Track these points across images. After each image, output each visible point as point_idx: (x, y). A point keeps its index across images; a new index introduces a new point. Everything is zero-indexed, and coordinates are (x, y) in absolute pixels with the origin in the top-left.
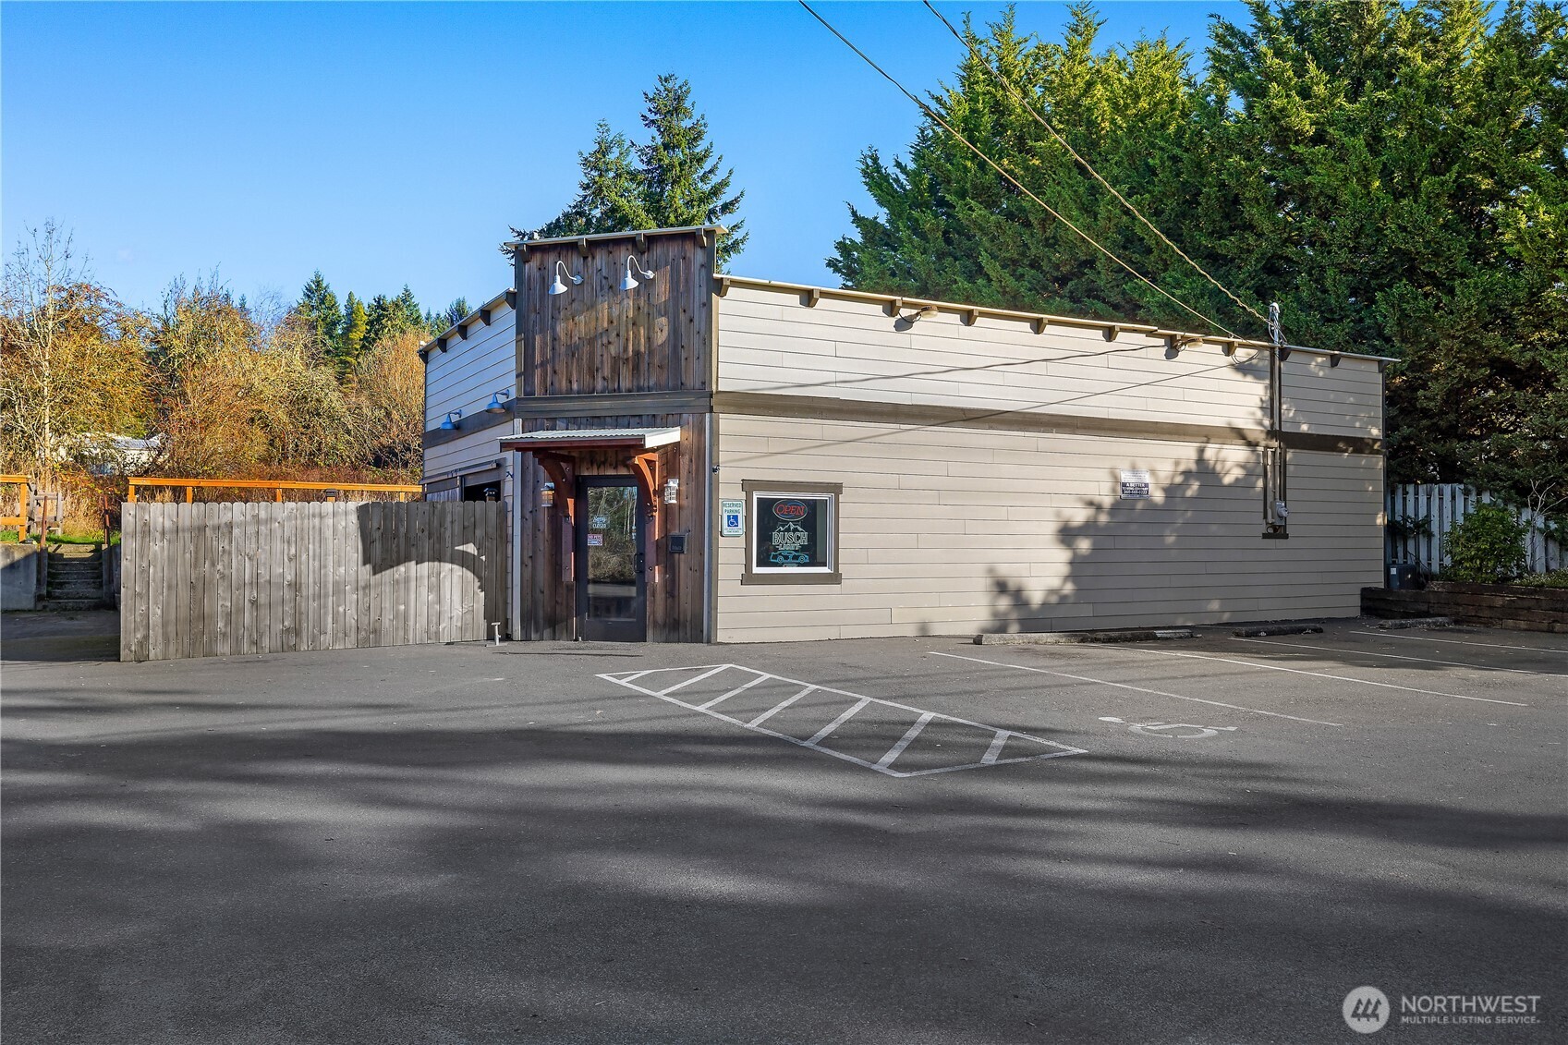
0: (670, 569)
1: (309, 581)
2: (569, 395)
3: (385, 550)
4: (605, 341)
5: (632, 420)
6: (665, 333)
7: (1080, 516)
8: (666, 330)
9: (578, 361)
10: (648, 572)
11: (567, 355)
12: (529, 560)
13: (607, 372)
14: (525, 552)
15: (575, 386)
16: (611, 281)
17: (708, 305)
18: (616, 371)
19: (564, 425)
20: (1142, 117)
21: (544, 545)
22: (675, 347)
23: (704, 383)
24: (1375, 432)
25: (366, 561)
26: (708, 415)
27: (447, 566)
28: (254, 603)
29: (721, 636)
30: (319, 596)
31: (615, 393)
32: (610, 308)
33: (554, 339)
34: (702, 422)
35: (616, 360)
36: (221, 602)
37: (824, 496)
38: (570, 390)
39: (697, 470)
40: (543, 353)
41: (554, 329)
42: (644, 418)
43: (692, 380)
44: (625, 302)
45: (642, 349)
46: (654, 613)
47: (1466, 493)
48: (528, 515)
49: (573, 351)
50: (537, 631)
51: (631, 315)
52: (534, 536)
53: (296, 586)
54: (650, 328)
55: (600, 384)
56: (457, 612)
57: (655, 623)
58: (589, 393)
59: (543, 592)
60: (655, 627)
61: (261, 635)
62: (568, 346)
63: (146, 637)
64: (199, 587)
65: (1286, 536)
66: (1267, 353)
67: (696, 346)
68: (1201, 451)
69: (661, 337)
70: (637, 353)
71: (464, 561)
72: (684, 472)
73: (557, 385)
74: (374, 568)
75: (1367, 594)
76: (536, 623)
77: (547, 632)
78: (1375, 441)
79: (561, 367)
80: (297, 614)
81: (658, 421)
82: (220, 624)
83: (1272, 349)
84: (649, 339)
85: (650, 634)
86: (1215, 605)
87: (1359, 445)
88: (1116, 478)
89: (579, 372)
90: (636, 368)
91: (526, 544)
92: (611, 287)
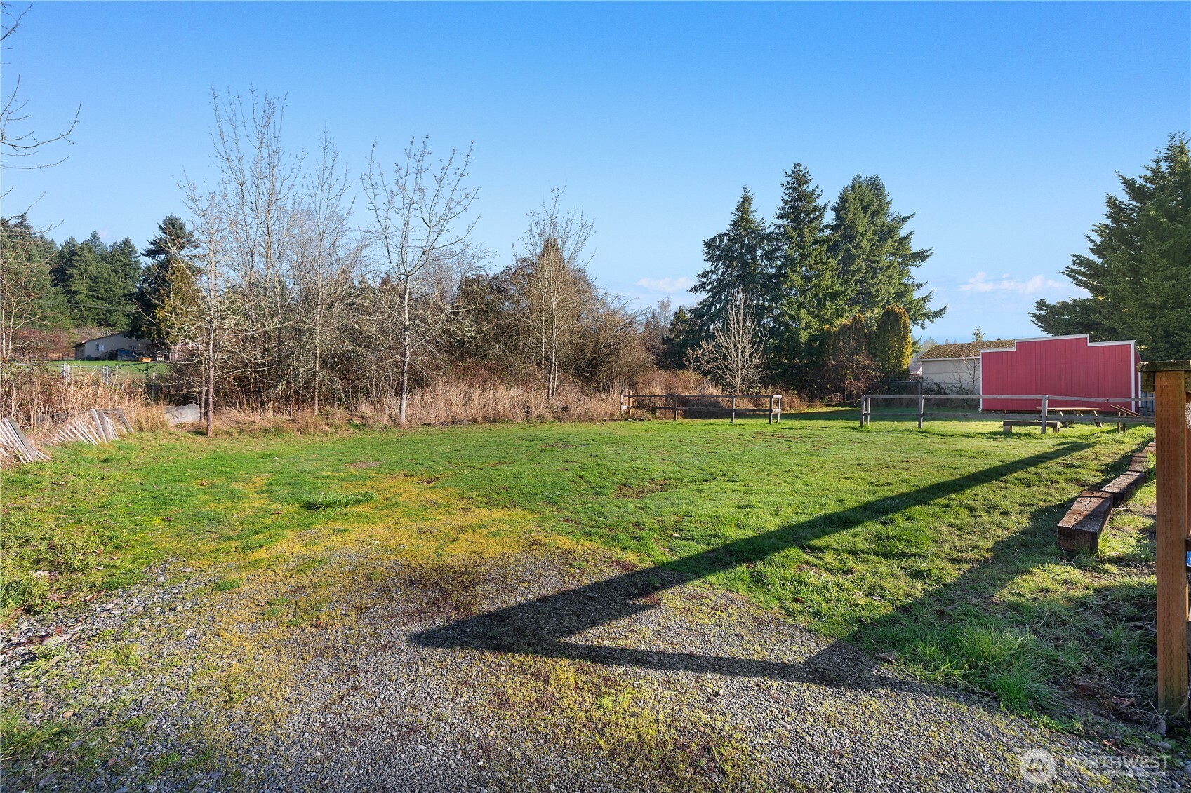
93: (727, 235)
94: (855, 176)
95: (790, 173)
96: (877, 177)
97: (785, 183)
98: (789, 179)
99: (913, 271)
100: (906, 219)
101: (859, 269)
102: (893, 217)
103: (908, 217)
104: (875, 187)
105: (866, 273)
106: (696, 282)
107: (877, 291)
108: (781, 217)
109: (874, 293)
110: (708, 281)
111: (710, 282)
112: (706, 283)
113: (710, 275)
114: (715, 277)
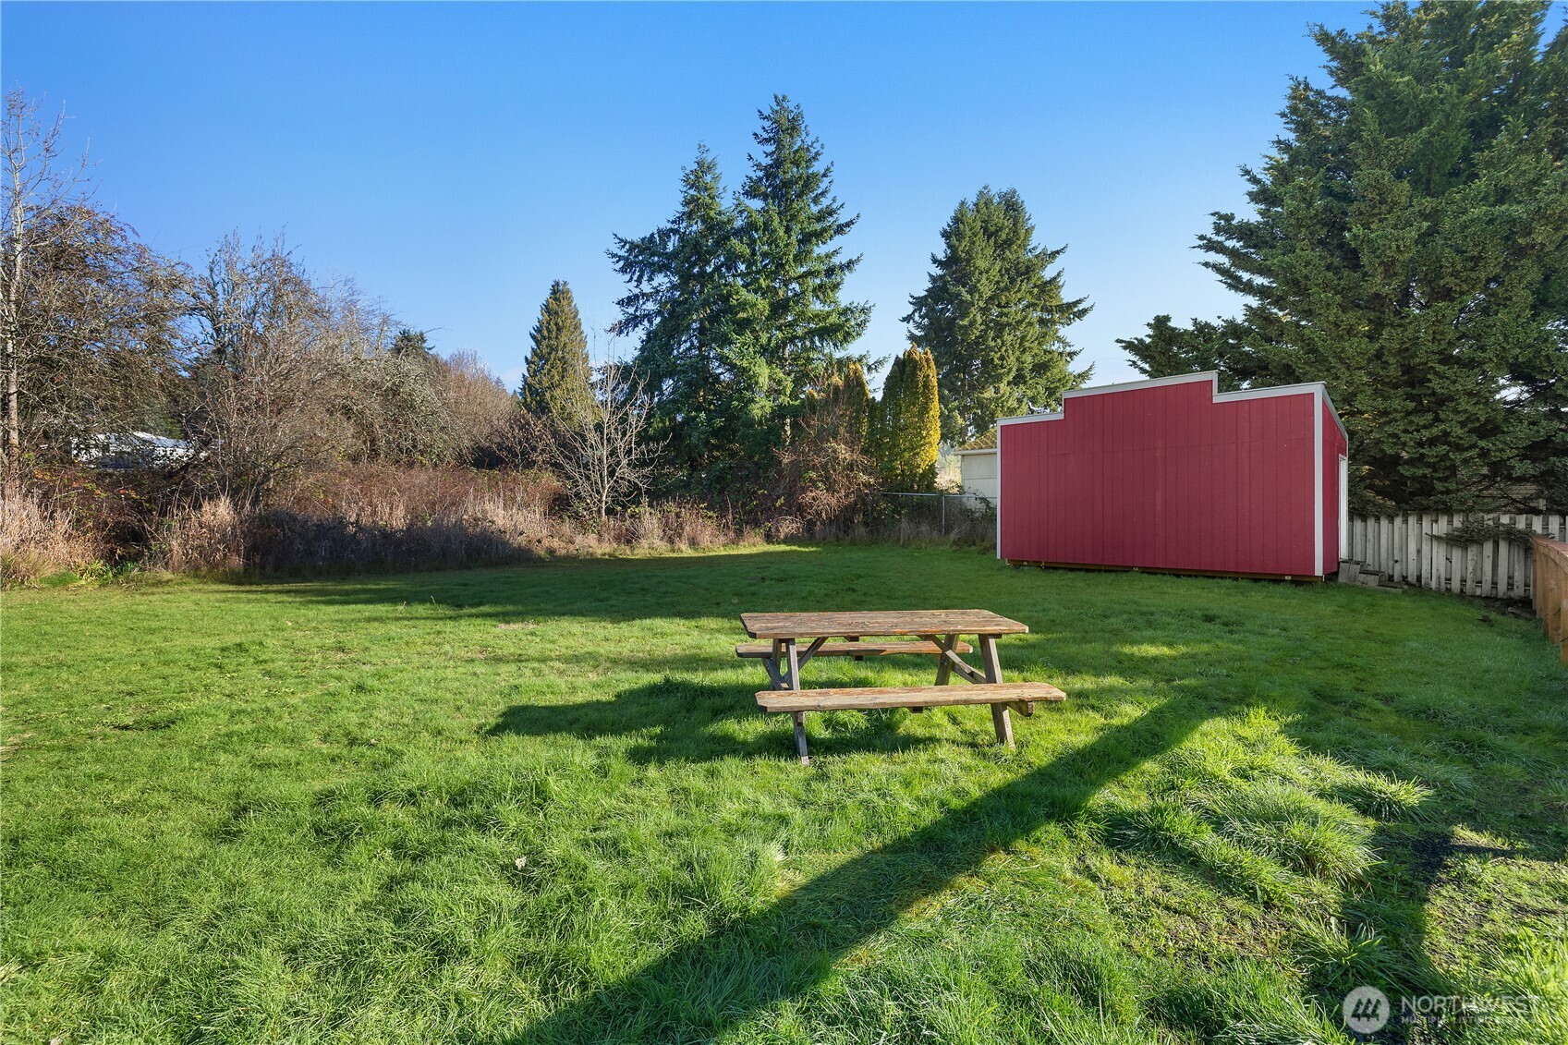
93: (675, 232)
94: (981, 188)
95: (767, 112)
96: (1015, 192)
97: (760, 132)
98: (767, 124)
99: (1063, 331)
100: (1055, 254)
101: (972, 323)
102: (1038, 252)
103: (1058, 252)
104: (1012, 206)
105: (985, 331)
106: (618, 315)
107: (1002, 358)
108: (751, 192)
109: (996, 361)
110: (638, 314)
111: (645, 316)
112: (637, 317)
113: (641, 302)
114: (651, 306)
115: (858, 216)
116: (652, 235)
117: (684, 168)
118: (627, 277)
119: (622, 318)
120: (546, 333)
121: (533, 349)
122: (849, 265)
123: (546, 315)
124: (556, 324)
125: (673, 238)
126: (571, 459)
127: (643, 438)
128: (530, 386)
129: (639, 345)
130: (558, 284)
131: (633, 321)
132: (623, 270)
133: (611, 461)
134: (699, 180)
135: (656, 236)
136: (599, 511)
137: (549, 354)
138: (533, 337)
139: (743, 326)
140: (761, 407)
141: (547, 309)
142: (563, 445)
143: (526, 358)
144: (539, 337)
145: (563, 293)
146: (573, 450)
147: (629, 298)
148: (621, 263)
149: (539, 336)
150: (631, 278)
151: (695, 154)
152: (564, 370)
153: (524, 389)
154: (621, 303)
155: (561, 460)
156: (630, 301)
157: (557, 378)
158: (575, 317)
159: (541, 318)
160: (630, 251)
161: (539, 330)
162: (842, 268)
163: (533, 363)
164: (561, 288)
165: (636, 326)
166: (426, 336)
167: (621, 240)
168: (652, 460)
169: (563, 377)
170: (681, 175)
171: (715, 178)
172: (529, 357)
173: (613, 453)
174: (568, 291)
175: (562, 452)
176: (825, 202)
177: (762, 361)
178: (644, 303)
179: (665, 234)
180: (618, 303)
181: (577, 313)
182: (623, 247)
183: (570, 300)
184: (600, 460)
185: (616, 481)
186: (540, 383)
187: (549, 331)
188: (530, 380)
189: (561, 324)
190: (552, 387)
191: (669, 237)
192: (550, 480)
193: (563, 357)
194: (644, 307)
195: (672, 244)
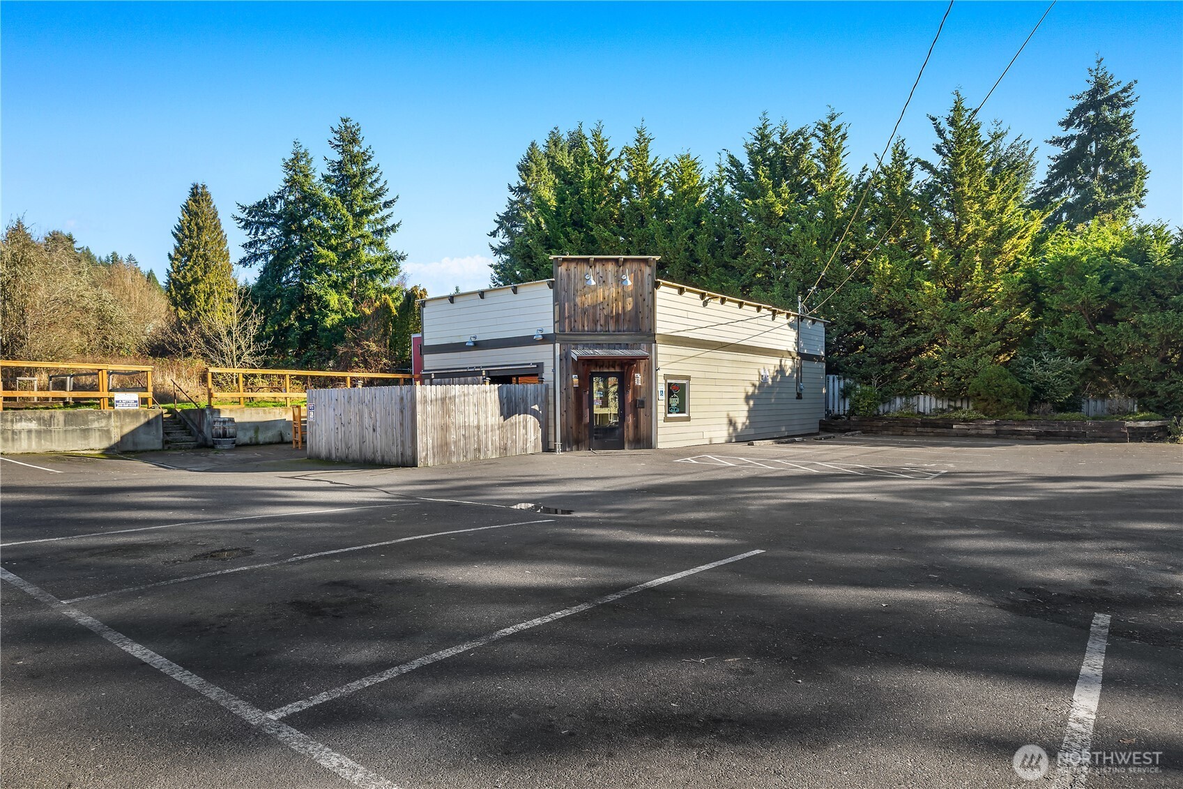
0: (636, 416)
1: (482, 423)
2: (583, 333)
3: (508, 408)
4: (601, 307)
5: (616, 346)
6: (631, 305)
7: (750, 390)
8: (632, 303)
9: (587, 316)
10: (626, 417)
11: (582, 313)
12: (565, 412)
13: (602, 322)
14: (562, 409)
15: (586, 329)
16: (604, 279)
17: (653, 294)
18: (607, 322)
19: (582, 348)
20: (685, 193)
21: (572, 405)
22: (636, 312)
23: (650, 330)
24: (822, 353)
25: (502, 414)
26: (653, 345)
27: (529, 416)
28: (464, 436)
29: (660, 446)
30: (486, 432)
31: (607, 333)
32: (604, 291)
33: (575, 305)
34: (651, 348)
35: (606, 317)
36: (453, 436)
37: (684, 382)
38: (584, 330)
39: (649, 368)
40: (569, 313)
41: (574, 300)
42: (622, 345)
43: (645, 327)
44: (611, 289)
45: (620, 312)
46: (628, 436)
47: (839, 379)
48: (563, 391)
49: (584, 311)
50: (569, 447)
51: (614, 296)
52: (567, 402)
53: (478, 428)
54: (624, 303)
55: (599, 328)
56: (533, 438)
57: (629, 441)
58: (593, 332)
59: (572, 428)
60: (628, 443)
61: (467, 452)
62: (583, 309)
63: (427, 455)
64: (445, 428)
65: (801, 398)
66: (797, 318)
67: (647, 313)
68: (781, 361)
69: (629, 307)
70: (618, 314)
71: (535, 414)
72: (642, 371)
73: (576, 327)
74: (504, 418)
75: (821, 422)
76: (569, 443)
77: (574, 447)
78: (823, 356)
79: (579, 319)
80: (479, 441)
81: (630, 346)
82: (453, 447)
83: (798, 316)
84: (623, 308)
85: (626, 446)
86: (783, 429)
87: (818, 358)
88: (760, 374)
89: (588, 322)
90: (617, 321)
91: (562, 405)
92: (604, 282)
93: (282, 198)
95: (336, 128)
98: (337, 136)
110: (258, 252)
111: (264, 254)
112: (257, 255)
113: (259, 245)
114: (265, 247)
115: (397, 197)
116: (265, 200)
117: (284, 159)
118: (248, 231)
119: (246, 255)
120: (187, 233)
121: (175, 247)
122: (393, 228)
123: (186, 216)
124: (197, 224)
125: (280, 202)
126: (213, 352)
127: (258, 339)
128: (175, 281)
129: (258, 275)
130: (196, 187)
131: (255, 257)
132: (245, 227)
133: (238, 353)
134: (296, 166)
135: (268, 200)
136: (232, 382)
137: (192, 251)
138: (175, 235)
139: (322, 268)
140: (331, 320)
141: (187, 209)
142: (208, 342)
143: (169, 255)
144: (180, 235)
145: (202, 195)
146: (214, 346)
147: (250, 243)
148: (243, 223)
149: (182, 233)
150: (250, 232)
151: (292, 148)
152: (207, 266)
153: (169, 283)
154: (244, 246)
155: (208, 352)
156: (251, 245)
157: (200, 273)
158: (214, 217)
159: (182, 218)
160: (250, 213)
161: (180, 229)
162: (388, 230)
163: (177, 260)
164: (200, 191)
165: (256, 260)
166: (75, 237)
167: (242, 207)
168: (263, 352)
169: (206, 272)
170: (282, 163)
171: (309, 162)
172: (172, 254)
173: (239, 348)
174: (207, 194)
175: (207, 348)
176: (377, 186)
177: (333, 292)
178: (261, 246)
179: (274, 200)
180: (243, 246)
181: (216, 214)
182: (244, 211)
183: (209, 202)
184: (231, 352)
185: (241, 364)
186: (184, 278)
187: (190, 231)
188: (173, 275)
189: (201, 224)
190: (196, 281)
191: (277, 201)
192: (200, 363)
193: (205, 255)
194: (261, 248)
195: (279, 206)
